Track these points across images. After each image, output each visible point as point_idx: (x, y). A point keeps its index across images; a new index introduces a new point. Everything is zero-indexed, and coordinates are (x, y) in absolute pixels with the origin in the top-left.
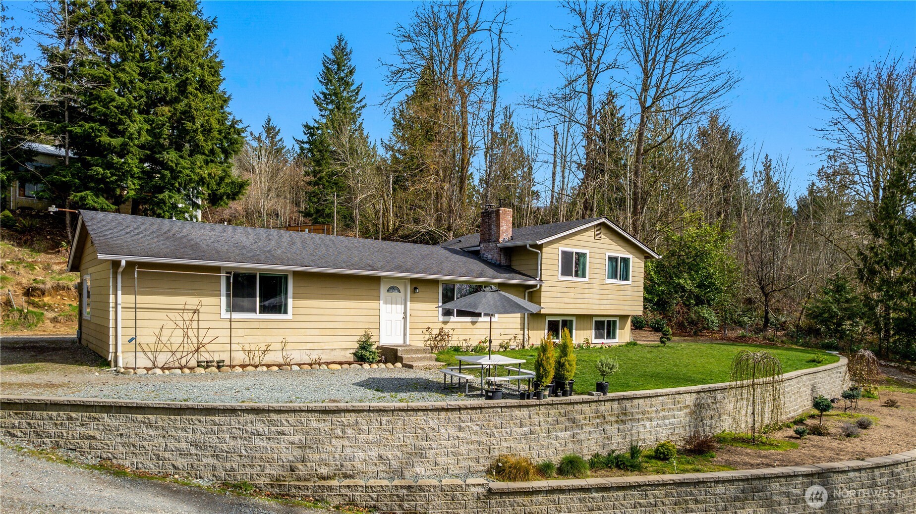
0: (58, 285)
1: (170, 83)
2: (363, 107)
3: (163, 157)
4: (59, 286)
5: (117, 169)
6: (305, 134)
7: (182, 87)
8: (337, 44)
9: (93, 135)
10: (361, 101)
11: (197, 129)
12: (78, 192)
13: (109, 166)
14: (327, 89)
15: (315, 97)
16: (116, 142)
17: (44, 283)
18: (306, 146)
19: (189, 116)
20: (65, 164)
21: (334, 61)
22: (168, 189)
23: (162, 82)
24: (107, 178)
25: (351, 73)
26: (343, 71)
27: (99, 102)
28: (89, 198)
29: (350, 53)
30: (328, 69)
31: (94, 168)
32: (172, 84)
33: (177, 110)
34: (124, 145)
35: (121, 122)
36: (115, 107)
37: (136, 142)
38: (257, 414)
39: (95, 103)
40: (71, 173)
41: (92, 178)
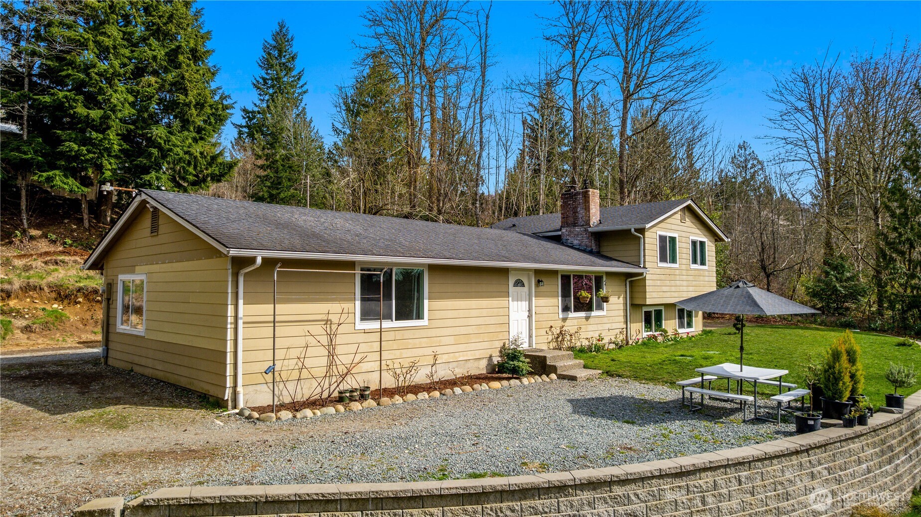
0: (28, 284)
1: (158, 50)
2: (305, 92)
3: (151, 133)
4: (29, 286)
5: (94, 145)
6: (244, 118)
7: (173, 56)
8: (278, 30)
9: (67, 105)
10: (302, 87)
11: (190, 102)
12: (44, 172)
13: (86, 141)
14: (267, 73)
15: (255, 82)
16: (96, 114)
17: (10, 283)
18: (246, 130)
19: (181, 88)
20: (23, 139)
21: (275, 47)
22: (154, 169)
23: (151, 50)
24: (81, 155)
25: (293, 58)
26: (284, 56)
27: (73, 68)
28: (57, 178)
29: (292, 40)
30: (269, 54)
31: (67, 144)
32: (161, 53)
33: (165, 81)
34: (105, 118)
35: (101, 91)
36: (96, 74)
37: (119, 115)
38: (594, 489)
39: (68, 69)
40: (33, 148)
41: (62, 155)
